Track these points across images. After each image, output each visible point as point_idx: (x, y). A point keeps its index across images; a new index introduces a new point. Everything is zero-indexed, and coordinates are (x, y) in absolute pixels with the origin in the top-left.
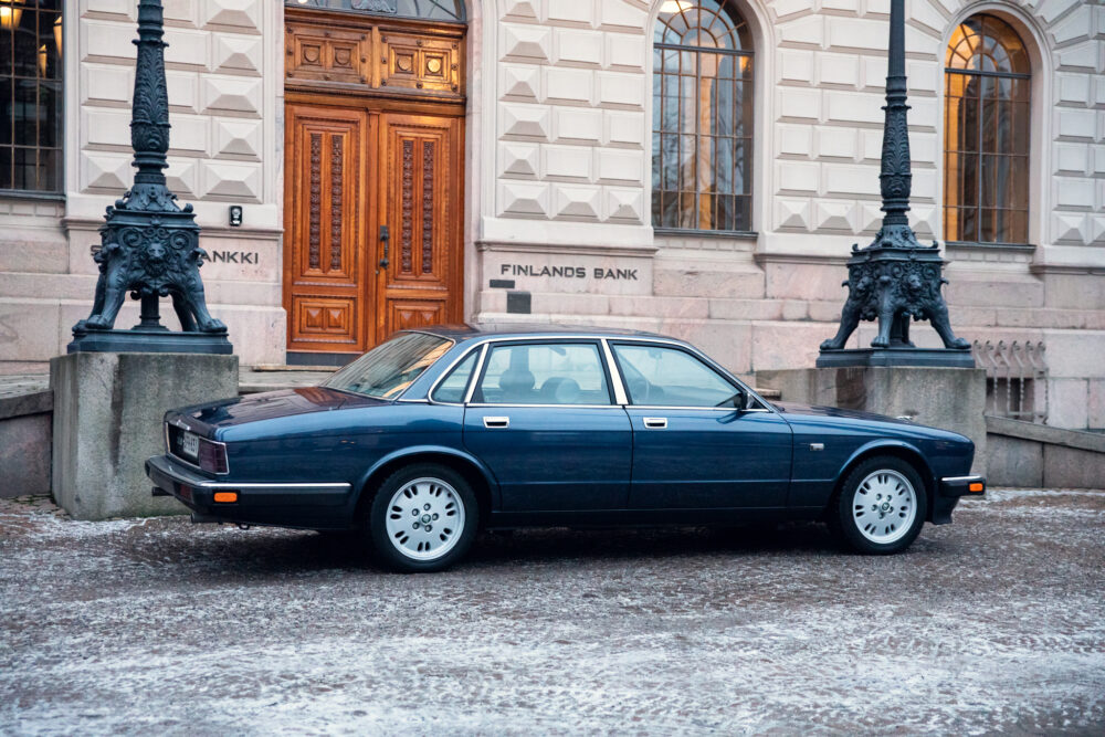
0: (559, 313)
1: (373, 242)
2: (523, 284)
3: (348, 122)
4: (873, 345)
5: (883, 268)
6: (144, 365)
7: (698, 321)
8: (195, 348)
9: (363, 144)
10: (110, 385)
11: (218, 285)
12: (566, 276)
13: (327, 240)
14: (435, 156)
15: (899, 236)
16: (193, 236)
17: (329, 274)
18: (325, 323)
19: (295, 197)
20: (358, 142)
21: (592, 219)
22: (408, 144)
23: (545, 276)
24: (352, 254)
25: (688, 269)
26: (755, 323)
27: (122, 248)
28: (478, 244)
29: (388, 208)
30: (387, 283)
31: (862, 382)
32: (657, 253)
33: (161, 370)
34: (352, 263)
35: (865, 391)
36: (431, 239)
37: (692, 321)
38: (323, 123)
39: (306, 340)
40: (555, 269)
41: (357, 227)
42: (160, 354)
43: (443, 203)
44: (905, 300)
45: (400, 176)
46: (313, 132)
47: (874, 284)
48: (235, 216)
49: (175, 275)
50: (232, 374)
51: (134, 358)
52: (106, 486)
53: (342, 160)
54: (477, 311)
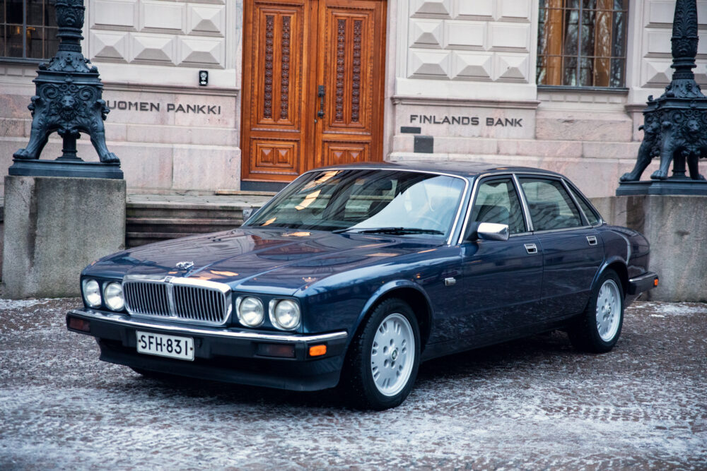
0: (456, 152)
1: (313, 97)
2: (427, 130)
3: (295, 6)
4: (652, 177)
5: (666, 115)
6: (53, 186)
7: (572, 159)
8: (95, 174)
9: (306, 22)
10: (28, 200)
11: (190, 130)
12: (463, 124)
13: (277, 98)
14: (362, 31)
15: (683, 88)
16: (96, 91)
17: (279, 122)
18: (275, 159)
19: (253, 64)
20: (302, 21)
21: (486, 79)
22: (342, 22)
23: (446, 124)
24: (297, 107)
25: (567, 118)
26: (622, 161)
27: (43, 99)
28: (393, 99)
29: (325, 72)
30: (324, 129)
31: (642, 207)
32: (539, 105)
33: (67, 190)
34: (297, 114)
35: (644, 215)
36: (358, 96)
37: (567, 159)
38: (276, 7)
39: (260, 172)
40: (454, 118)
41: (300, 86)
42: (66, 178)
43: (368, 68)
44: (684, 141)
45: (335, 47)
46: (269, 14)
47: (660, 128)
48: (203, 78)
49: (83, 119)
50: (121, 194)
51: (48, 182)
52: (25, 274)
53: (289, 35)
54: (391, 151)
